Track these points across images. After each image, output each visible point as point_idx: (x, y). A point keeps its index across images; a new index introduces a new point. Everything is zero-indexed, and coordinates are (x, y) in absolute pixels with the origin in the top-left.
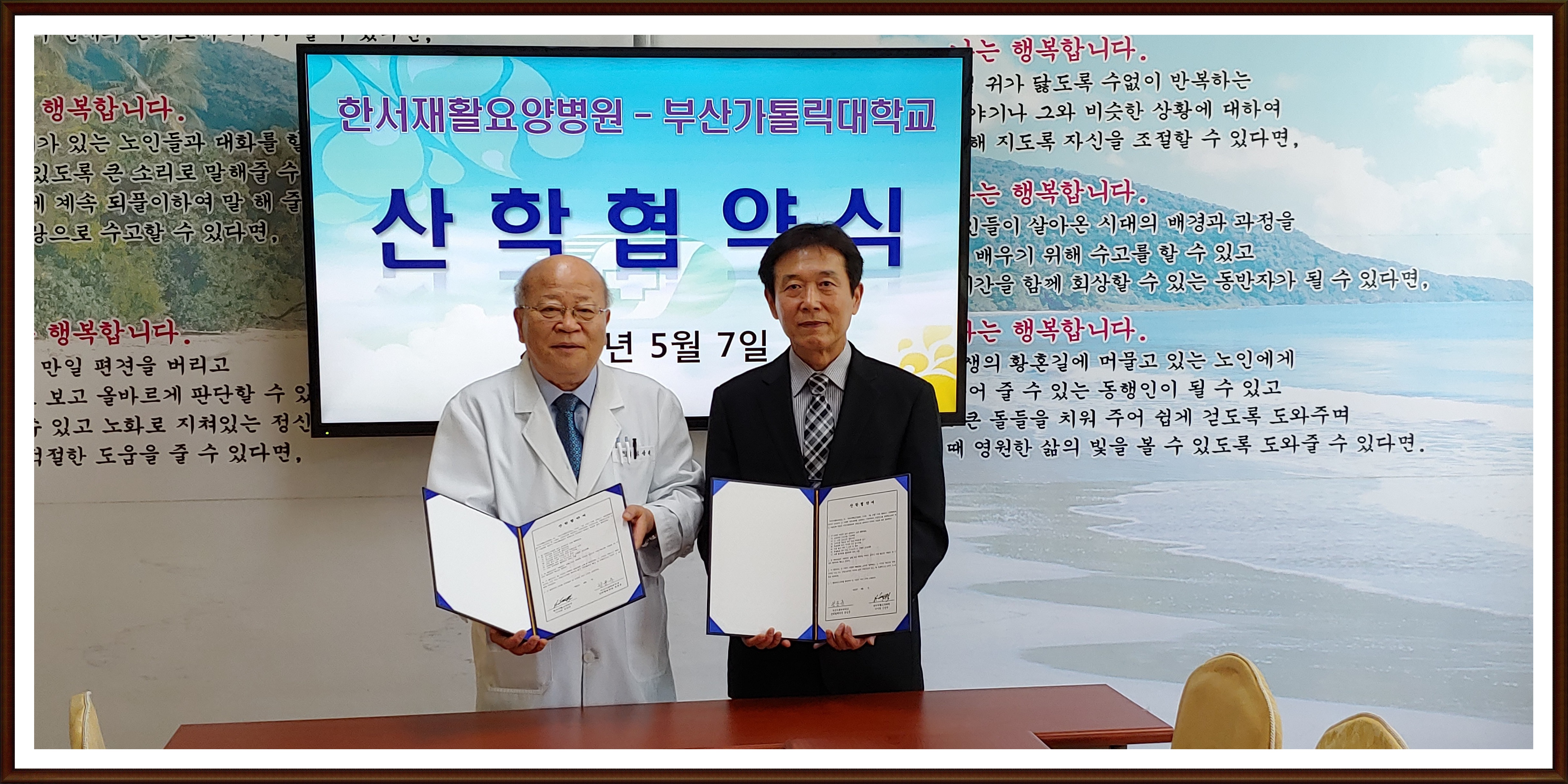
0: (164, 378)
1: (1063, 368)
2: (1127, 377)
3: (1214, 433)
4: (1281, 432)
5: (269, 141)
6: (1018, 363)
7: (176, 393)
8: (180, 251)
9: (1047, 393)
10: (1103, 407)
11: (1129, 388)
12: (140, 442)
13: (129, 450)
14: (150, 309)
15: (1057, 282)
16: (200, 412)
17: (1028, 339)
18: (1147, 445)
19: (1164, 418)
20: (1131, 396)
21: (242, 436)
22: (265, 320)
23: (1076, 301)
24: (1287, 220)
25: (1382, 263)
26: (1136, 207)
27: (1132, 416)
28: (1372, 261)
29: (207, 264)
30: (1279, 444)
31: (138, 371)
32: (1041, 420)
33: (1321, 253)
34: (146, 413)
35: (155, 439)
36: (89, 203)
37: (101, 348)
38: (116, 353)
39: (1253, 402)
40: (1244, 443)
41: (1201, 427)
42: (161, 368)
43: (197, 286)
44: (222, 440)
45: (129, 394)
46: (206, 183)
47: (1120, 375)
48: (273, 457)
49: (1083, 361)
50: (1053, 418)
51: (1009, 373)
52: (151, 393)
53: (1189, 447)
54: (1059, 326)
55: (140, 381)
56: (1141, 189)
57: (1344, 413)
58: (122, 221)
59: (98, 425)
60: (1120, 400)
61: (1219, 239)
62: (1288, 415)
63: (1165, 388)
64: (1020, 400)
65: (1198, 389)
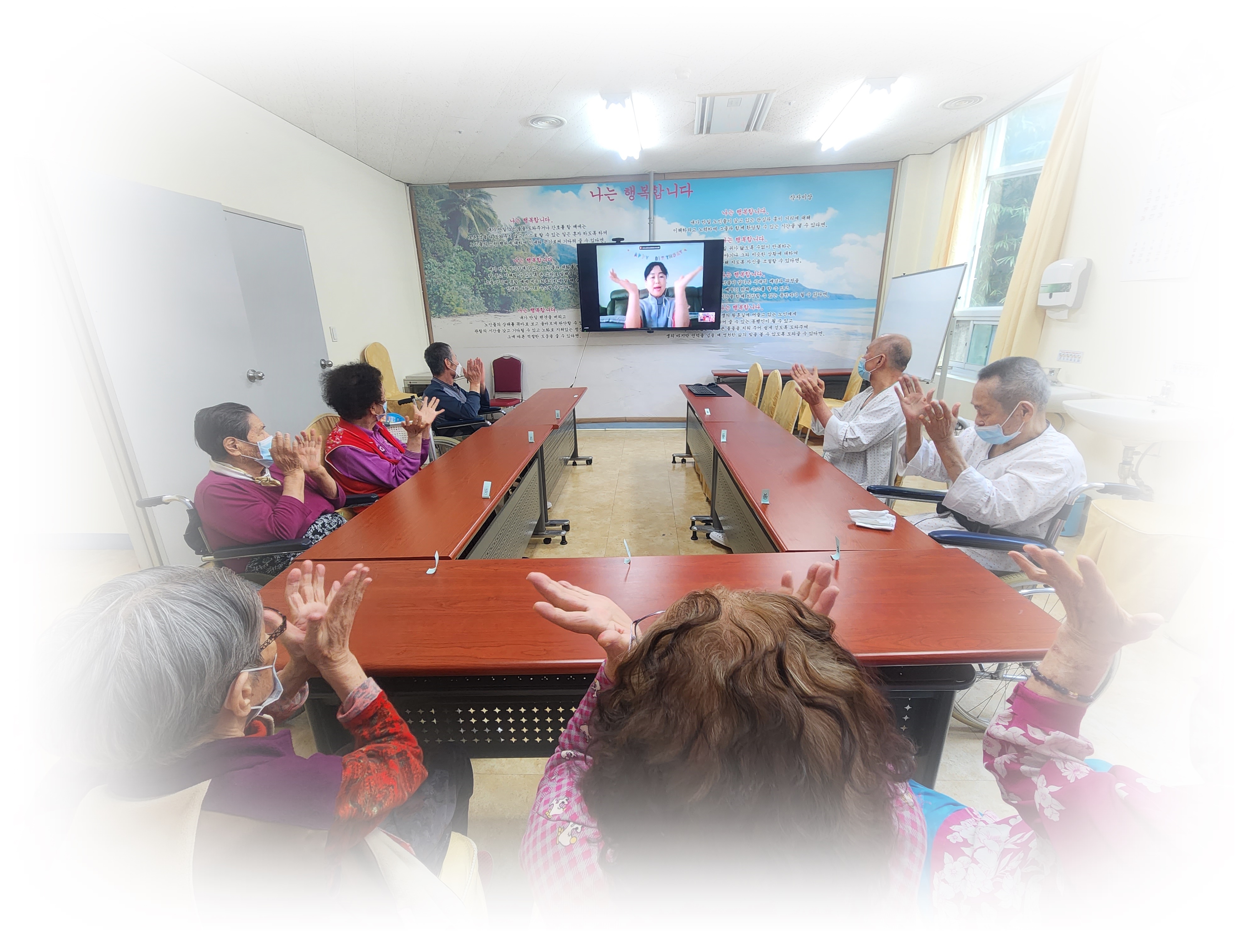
0: (553, 320)
1: (743, 316)
2: (758, 318)
3: (777, 331)
4: (792, 331)
5: (573, 267)
6: (734, 315)
7: (556, 323)
8: (555, 292)
9: (740, 322)
10: (752, 325)
11: (758, 321)
12: (549, 333)
13: (547, 335)
14: (550, 305)
15: (743, 296)
16: (561, 327)
17: (736, 309)
18: (762, 334)
19: (766, 328)
20: (759, 323)
21: (569, 333)
22: (573, 307)
23: (747, 300)
24: (797, 281)
25: (818, 291)
26: (762, 278)
27: (759, 327)
28: (816, 290)
29: (561, 295)
30: (791, 334)
31: (548, 318)
32: (738, 329)
33: (804, 288)
34: (550, 328)
35: (552, 333)
36: (537, 282)
37: (541, 313)
38: (544, 314)
39: (786, 324)
40: (783, 333)
41: (774, 330)
42: (553, 317)
43: (559, 299)
44: (564, 332)
45: (547, 323)
46: (560, 277)
47: (757, 318)
48: (575, 336)
49: (748, 315)
50: (741, 328)
51: (731, 318)
52: (551, 323)
53: (771, 334)
54: (743, 307)
55: (548, 320)
56: (764, 274)
57: (806, 327)
58: (544, 285)
59: (541, 330)
60: (756, 324)
61: (781, 285)
62: (794, 327)
63: (766, 321)
64: (734, 324)
65: (774, 321)
